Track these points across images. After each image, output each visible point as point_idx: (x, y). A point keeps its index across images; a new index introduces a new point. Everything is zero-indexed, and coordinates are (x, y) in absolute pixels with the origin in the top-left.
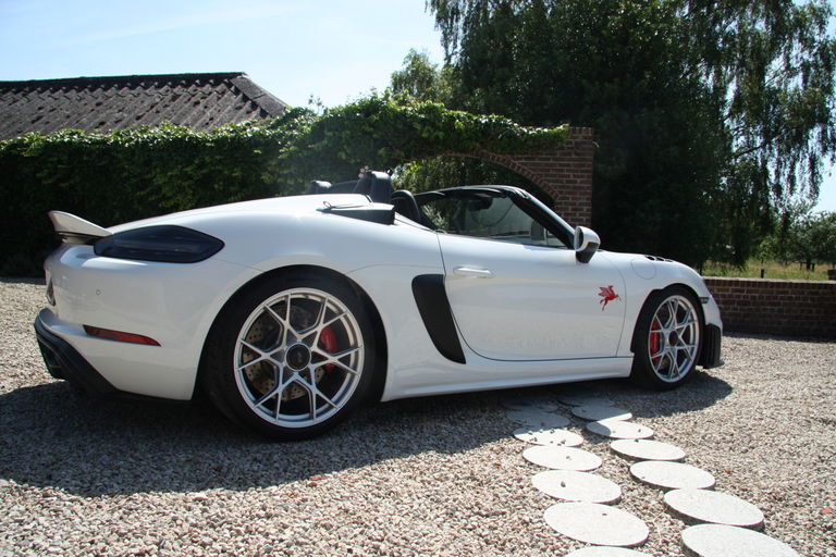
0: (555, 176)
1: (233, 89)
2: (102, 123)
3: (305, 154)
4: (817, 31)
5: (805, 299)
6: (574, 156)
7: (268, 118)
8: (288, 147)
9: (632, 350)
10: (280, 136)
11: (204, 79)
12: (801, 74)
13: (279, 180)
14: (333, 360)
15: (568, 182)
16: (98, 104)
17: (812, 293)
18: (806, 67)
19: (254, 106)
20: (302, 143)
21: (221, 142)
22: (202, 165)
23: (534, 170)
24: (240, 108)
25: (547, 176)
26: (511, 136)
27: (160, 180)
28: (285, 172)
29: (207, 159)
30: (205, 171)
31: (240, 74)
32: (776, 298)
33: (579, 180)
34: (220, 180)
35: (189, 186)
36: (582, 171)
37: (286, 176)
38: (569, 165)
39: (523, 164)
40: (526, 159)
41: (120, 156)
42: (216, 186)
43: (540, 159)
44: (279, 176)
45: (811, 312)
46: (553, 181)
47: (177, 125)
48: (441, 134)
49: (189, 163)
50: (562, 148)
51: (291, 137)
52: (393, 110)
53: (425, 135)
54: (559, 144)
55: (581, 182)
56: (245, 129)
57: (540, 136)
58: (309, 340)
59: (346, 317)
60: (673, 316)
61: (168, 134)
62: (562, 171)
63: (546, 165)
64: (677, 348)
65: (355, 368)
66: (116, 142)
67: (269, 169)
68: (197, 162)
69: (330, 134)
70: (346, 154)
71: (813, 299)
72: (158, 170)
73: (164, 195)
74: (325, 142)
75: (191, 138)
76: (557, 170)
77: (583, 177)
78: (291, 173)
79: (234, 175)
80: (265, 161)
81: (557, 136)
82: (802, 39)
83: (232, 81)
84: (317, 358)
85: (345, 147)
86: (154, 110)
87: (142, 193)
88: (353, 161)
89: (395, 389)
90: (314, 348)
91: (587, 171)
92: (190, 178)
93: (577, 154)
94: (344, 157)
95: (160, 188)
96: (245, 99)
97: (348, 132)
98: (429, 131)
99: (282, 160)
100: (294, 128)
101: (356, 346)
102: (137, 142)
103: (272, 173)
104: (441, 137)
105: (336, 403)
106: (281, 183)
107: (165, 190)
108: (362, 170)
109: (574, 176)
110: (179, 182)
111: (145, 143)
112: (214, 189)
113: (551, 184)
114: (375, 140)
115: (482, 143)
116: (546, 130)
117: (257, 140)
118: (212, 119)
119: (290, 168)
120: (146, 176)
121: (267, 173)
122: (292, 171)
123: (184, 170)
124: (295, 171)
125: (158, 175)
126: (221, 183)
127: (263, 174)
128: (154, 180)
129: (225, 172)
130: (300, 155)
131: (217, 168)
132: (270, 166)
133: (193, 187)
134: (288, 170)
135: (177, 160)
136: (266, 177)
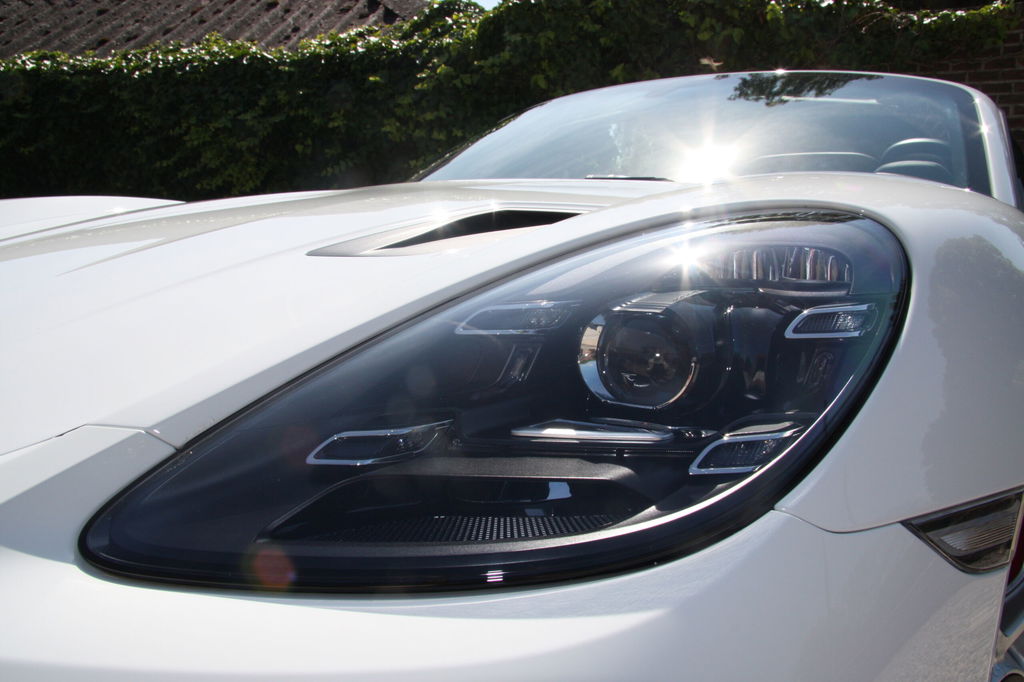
2: (102, 42)
3: (468, 81)
7: (397, 23)
8: (434, 69)
10: (419, 49)
16: (101, 12)
19: (375, 4)
20: (460, 60)
21: (308, 65)
22: (274, 108)
27: (193, 140)
28: (429, 116)
29: (282, 96)
30: (277, 119)
34: (306, 136)
35: (249, 149)
37: (430, 125)
41: (125, 95)
42: (299, 148)
44: (418, 125)
47: (233, 41)
49: (249, 104)
51: (440, 51)
53: (703, 35)
54: (990, 41)
56: (354, 41)
57: (945, 27)
61: (212, 54)
66: (119, 69)
67: (398, 111)
68: (262, 103)
69: (517, 38)
70: (547, 78)
72: (193, 120)
73: (206, 166)
74: (506, 55)
75: (254, 57)
78: (439, 119)
79: (331, 125)
80: (391, 97)
81: (987, 23)
85: (544, 65)
86: (196, 17)
87: (165, 164)
95: (196, 153)
97: (551, 35)
98: (712, 28)
99: (423, 94)
100: (445, 33)
102: (155, 69)
103: (404, 121)
104: (736, 40)
107: (207, 156)
110: (231, 141)
111: (169, 70)
117: (376, 58)
118: (296, 29)
119: (437, 109)
120: (171, 132)
121: (393, 120)
122: (443, 114)
123: (239, 117)
124: (448, 115)
125: (193, 128)
126: (309, 142)
127: (386, 122)
128: (186, 138)
129: (315, 121)
130: (457, 82)
131: (300, 112)
132: (399, 105)
133: (257, 150)
134: (435, 113)
135: (227, 101)
136: (392, 128)
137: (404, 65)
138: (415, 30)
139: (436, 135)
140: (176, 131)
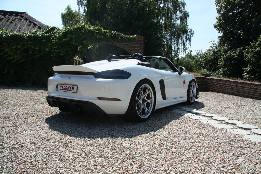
0: (133, 49)
1: (24, 18)
3: (61, 42)
4: (183, 9)
6: (138, 44)
8: (55, 40)
9: (187, 95)
10: (51, 36)
11: (11, 13)
12: (179, 20)
13: (52, 50)
14: (149, 101)
15: (137, 51)
18: (181, 18)
19: (35, 25)
20: (60, 38)
21: (30, 37)
22: (23, 45)
23: (128, 48)
24: (30, 25)
25: (131, 49)
26: (122, 38)
27: (7, 50)
28: (55, 48)
29: (25, 43)
30: (26, 47)
31: (25, 13)
33: (140, 50)
34: (31, 50)
35: (19, 52)
36: (141, 48)
37: (54, 49)
38: (137, 46)
39: (124, 46)
40: (125, 44)
42: (29, 52)
43: (129, 44)
46: (133, 51)
47: (8, 30)
48: (102, 37)
49: (19, 44)
50: (135, 41)
51: (55, 36)
52: (88, 29)
53: (98, 37)
54: (135, 40)
55: (141, 51)
56: (36, 33)
58: (145, 97)
59: (151, 91)
60: (192, 86)
61: (7, 33)
62: (135, 48)
63: (131, 46)
64: (193, 94)
67: (48, 47)
68: (21, 44)
69: (70, 36)
72: (6, 46)
73: (10, 55)
74: (68, 38)
75: (18, 35)
76: (134, 48)
77: (141, 50)
79: (36, 48)
80: (46, 44)
81: (134, 38)
82: (180, 11)
83: (23, 15)
85: (73, 40)
88: (76, 45)
90: (146, 99)
91: (142, 48)
92: (19, 49)
93: (139, 43)
94: (73, 43)
95: (7, 52)
96: (30, 22)
97: (75, 36)
98: (99, 36)
99: (53, 44)
100: (55, 33)
101: (152, 98)
103: (49, 48)
105: (150, 111)
106: (53, 51)
107: (10, 53)
108: (79, 48)
109: (139, 49)
110: (15, 50)
112: (29, 53)
113: (132, 52)
114: (83, 38)
115: (113, 40)
116: (131, 36)
117: (43, 37)
118: (20, 29)
119: (55, 46)
120: (1, 48)
121: (47, 48)
122: (57, 48)
123: (17, 46)
124: (58, 47)
125: (6, 48)
126: (31, 51)
127: (46, 48)
128: (5, 50)
129: (33, 48)
130: (59, 42)
131: (30, 46)
132: (49, 46)
133: (20, 52)
134: (56, 47)
135: (13, 43)
136: (47, 49)
137: (48, 38)
138: (47, 32)
139: (56, 51)
140: (3, 48)
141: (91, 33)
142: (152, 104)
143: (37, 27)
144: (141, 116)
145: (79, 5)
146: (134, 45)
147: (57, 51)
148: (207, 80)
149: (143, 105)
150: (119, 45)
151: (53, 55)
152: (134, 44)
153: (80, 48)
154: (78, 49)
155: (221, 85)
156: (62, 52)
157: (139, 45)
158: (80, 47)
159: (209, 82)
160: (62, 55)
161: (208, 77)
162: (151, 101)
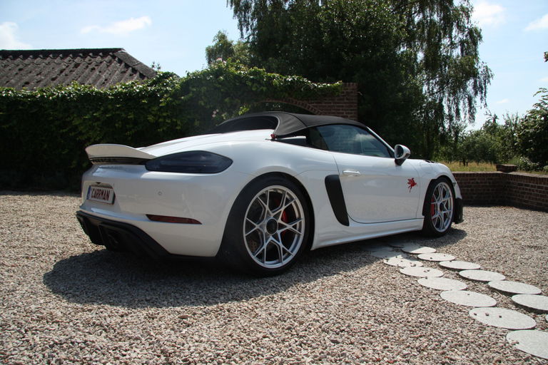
0: (334, 113)
1: (117, 59)
2: (27, 83)
3: (178, 103)
4: (466, 21)
5: (485, 183)
6: (346, 101)
7: (146, 79)
8: (166, 98)
9: (423, 214)
10: (158, 91)
11: (96, 52)
12: (459, 47)
13: (161, 120)
14: (289, 227)
16: (20, 70)
17: (489, 179)
18: (462, 43)
19: (134, 71)
20: (175, 95)
21: (118, 95)
22: (106, 111)
24: (125, 72)
26: (308, 88)
27: (76, 122)
28: (165, 114)
29: (110, 107)
30: (108, 115)
31: (120, 49)
32: (469, 183)
34: (119, 121)
35: (98, 126)
36: (351, 110)
37: (165, 117)
38: (343, 106)
39: (316, 106)
40: (316, 103)
41: (47, 106)
42: (117, 125)
43: (325, 103)
44: (160, 117)
45: (488, 190)
47: (84, 84)
48: (264, 89)
49: (97, 110)
50: (338, 96)
51: (167, 92)
52: (232, 73)
53: (254, 89)
54: (337, 93)
56: (132, 87)
57: (325, 88)
58: (277, 216)
59: (295, 202)
60: (441, 193)
61: (79, 90)
62: (339, 110)
63: (329, 106)
64: (443, 212)
65: (300, 230)
66: (43, 96)
67: (153, 112)
68: (102, 109)
69: (194, 89)
70: (204, 102)
71: (489, 183)
72: (75, 115)
73: (81, 131)
74: (191, 95)
75: (97, 93)
77: (351, 113)
79: (129, 117)
80: (149, 107)
81: (336, 89)
82: (459, 27)
83: (115, 54)
84: (281, 226)
85: (203, 97)
86: (63, 74)
87: (64, 131)
88: (208, 107)
89: (318, 242)
90: (279, 221)
91: (354, 110)
92: (97, 119)
93: (347, 99)
94: (203, 104)
95: (76, 127)
96: (127, 66)
97: (205, 88)
98: (256, 86)
99: (162, 107)
100: (167, 85)
101: (300, 218)
102: (58, 96)
103: (155, 116)
105: (292, 251)
106: (161, 122)
107: (81, 128)
108: (215, 112)
110: (90, 122)
111: (63, 96)
112: (115, 127)
114: (222, 93)
115: (289, 94)
116: (329, 85)
117: (143, 94)
118: (106, 80)
119: (167, 112)
121: (151, 115)
122: (169, 114)
123: (94, 114)
124: (171, 114)
125: (75, 118)
126: (120, 123)
127: (148, 116)
128: (73, 122)
129: (123, 116)
130: (174, 103)
131: (117, 112)
133: (100, 126)
135: (88, 108)
136: (150, 118)
137: (153, 97)
138: (154, 83)
139: (167, 121)
140: (69, 119)
141: (241, 82)
142: (299, 235)
143: (138, 74)
144: (263, 262)
145: (241, 30)
146: (336, 103)
147: (169, 122)
148: (507, 180)
149: (273, 236)
150: (303, 104)
151: (161, 130)
152: (336, 101)
153: (217, 113)
154: (214, 116)
155: (540, 192)
156: (179, 123)
157: (348, 103)
158: (217, 111)
159: (513, 183)
160: (178, 128)
161: (511, 173)
162: (298, 227)
